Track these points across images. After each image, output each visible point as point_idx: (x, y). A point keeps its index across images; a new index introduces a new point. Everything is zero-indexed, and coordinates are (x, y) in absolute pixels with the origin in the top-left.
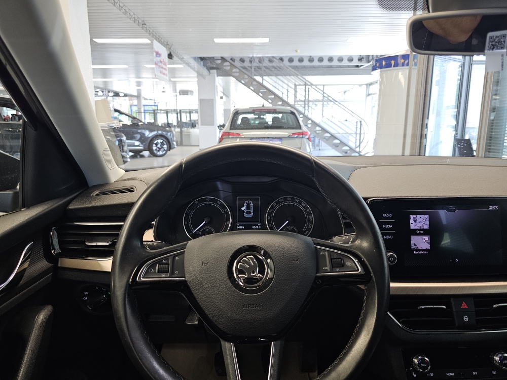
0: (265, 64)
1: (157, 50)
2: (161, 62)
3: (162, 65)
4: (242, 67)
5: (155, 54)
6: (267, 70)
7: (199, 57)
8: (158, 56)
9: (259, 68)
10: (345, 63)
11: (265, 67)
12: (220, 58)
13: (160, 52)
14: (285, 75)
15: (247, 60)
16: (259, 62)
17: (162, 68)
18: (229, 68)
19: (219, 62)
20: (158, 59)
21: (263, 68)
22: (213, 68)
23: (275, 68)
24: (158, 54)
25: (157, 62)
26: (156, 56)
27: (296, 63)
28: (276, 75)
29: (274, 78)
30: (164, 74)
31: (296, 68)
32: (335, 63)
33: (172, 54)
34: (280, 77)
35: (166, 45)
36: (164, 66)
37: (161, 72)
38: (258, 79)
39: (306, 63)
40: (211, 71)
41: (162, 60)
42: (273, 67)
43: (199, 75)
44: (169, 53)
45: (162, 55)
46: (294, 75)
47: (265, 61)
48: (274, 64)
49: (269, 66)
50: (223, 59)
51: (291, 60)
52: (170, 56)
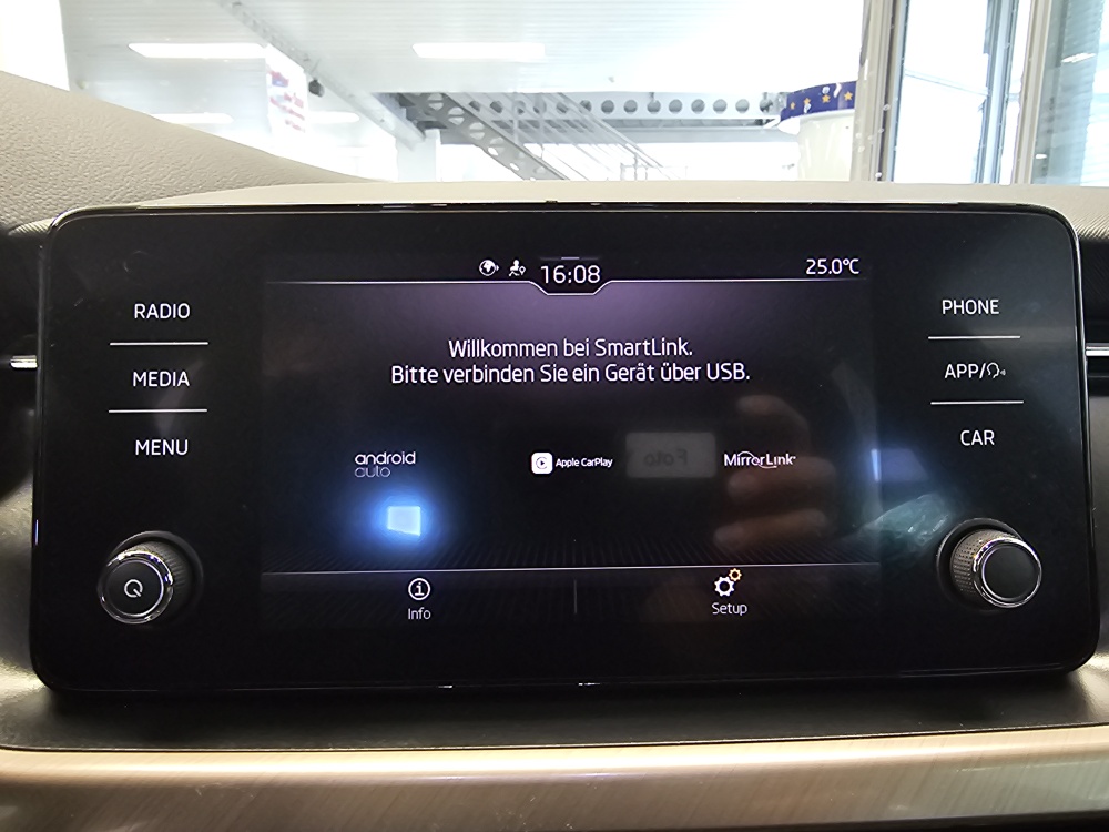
0: (546, 116)
1: (276, 70)
2: (288, 98)
3: (290, 105)
4: (495, 122)
5: (269, 78)
6: (554, 130)
7: (391, 95)
8: (279, 83)
9: (535, 124)
10: (731, 113)
11: (549, 122)
12: (440, 98)
13: (285, 75)
14: (596, 143)
15: (506, 104)
16: (537, 111)
17: (291, 112)
18: (461, 120)
19: (439, 106)
20: (280, 91)
21: (543, 125)
22: (430, 125)
23: (574, 126)
24: (278, 79)
25: (275, 98)
26: (274, 83)
27: (619, 113)
28: (576, 142)
29: (570, 147)
30: (296, 127)
31: (619, 124)
32: (709, 114)
33: (319, 82)
34: (585, 147)
35: (304, 60)
36: (296, 109)
37: (287, 123)
38: (533, 148)
39: (642, 113)
40: (427, 132)
41: (291, 95)
42: (568, 121)
43: (401, 141)
44: (311, 80)
45: (290, 83)
46: (615, 143)
47: (548, 106)
48: (568, 116)
49: (559, 120)
50: (448, 101)
51: (607, 108)
52: (315, 88)
